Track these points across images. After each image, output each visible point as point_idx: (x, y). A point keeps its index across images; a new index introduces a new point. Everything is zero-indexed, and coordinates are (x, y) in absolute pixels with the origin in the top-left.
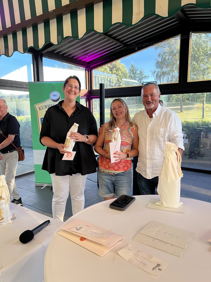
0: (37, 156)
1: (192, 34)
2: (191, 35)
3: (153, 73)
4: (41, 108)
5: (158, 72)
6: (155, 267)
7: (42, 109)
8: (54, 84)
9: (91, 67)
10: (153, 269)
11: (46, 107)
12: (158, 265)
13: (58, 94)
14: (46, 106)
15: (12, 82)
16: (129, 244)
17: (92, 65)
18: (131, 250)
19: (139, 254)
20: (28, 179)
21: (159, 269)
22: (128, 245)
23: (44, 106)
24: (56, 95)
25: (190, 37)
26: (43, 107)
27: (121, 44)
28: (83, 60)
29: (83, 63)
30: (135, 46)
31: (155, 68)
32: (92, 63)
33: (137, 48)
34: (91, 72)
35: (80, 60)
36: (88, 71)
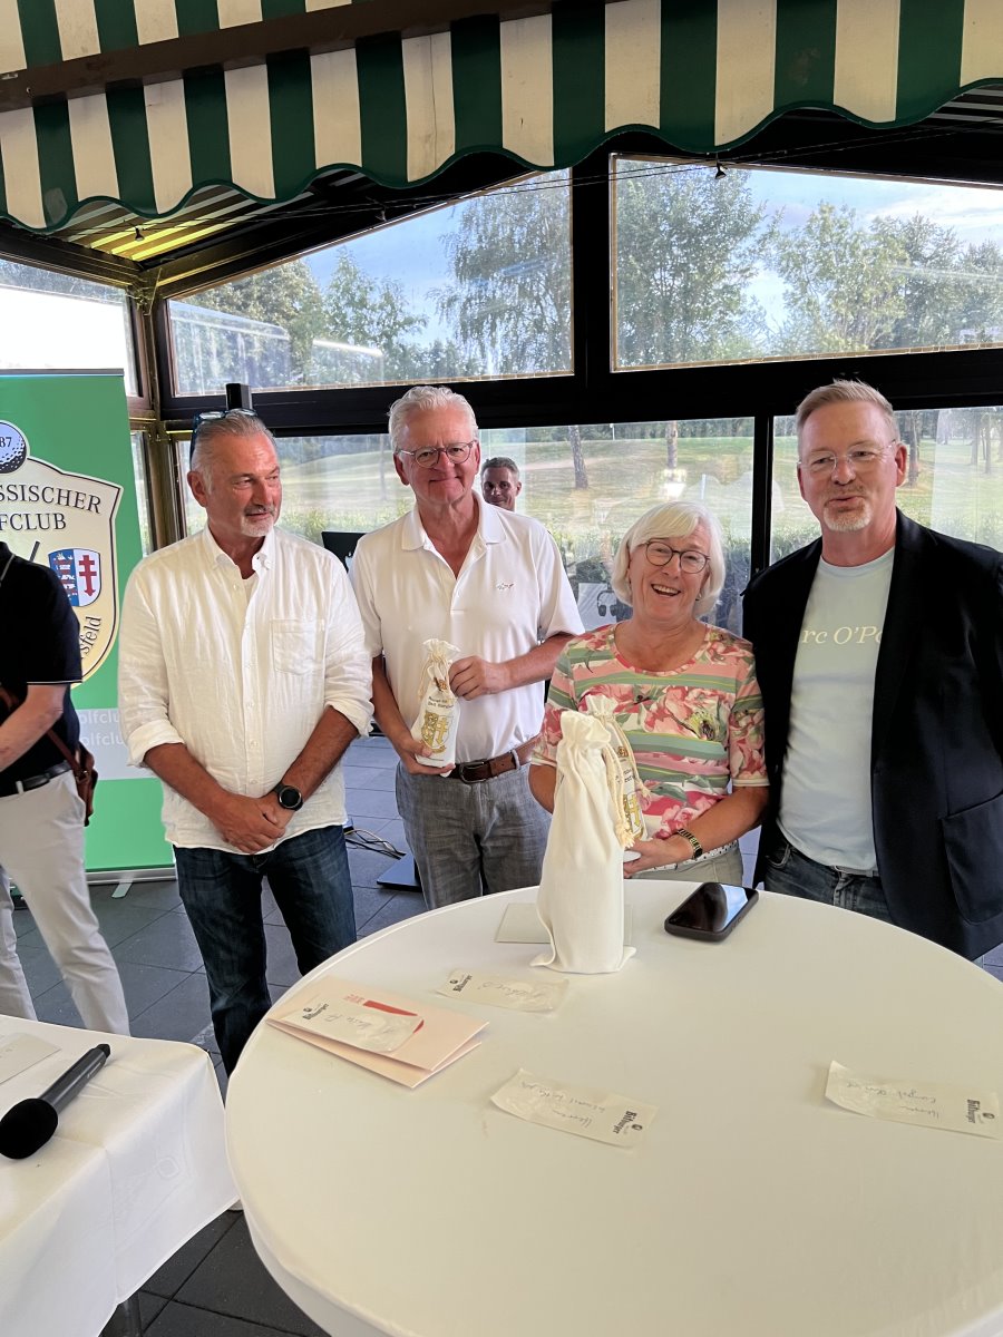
1: (618, 160)
3: (443, 304)
5: (469, 300)
6: (622, 1124)
9: (159, 284)
10: (617, 1129)
12: (630, 1115)
13: (15, 437)
16: (522, 1070)
17: (163, 278)
18: (532, 1087)
19: (559, 1093)
21: (634, 1126)
22: (516, 1072)
24: (7, 441)
28: (115, 251)
29: (114, 267)
30: (376, 203)
31: (452, 280)
32: (161, 269)
33: (383, 213)
34: (159, 313)
35: (98, 253)
36: (143, 308)
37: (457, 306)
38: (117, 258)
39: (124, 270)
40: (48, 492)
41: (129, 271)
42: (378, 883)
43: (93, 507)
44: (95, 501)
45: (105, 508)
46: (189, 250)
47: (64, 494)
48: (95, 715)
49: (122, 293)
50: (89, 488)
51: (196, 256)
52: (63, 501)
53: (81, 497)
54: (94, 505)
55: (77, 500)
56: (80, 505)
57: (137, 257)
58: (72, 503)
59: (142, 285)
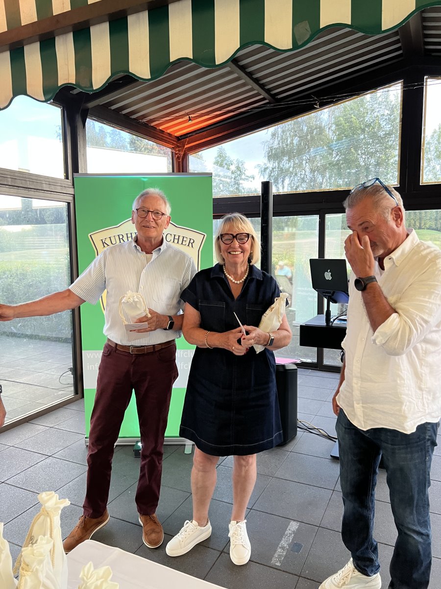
0: (92, 367)
1: (428, 80)
2: (426, 84)
4: (108, 241)
7: (109, 243)
8: (145, 180)
9: (186, 146)
11: (121, 240)
14: (121, 237)
15: (17, 174)
17: (188, 143)
20: (56, 427)
23: (117, 238)
25: (424, 87)
26: (113, 239)
27: (266, 95)
28: (169, 131)
29: (168, 138)
30: (316, 98)
31: (266, 160)
32: (187, 139)
33: (318, 104)
34: (185, 160)
35: (162, 131)
36: (178, 158)
37: (268, 171)
38: (169, 134)
39: (171, 140)
40: (169, 235)
41: (173, 141)
42: (331, 456)
43: (190, 245)
44: (192, 241)
45: (197, 245)
46: (201, 131)
47: (177, 237)
48: (182, 353)
49: (169, 151)
50: (189, 235)
51: (205, 133)
52: (176, 241)
53: (185, 239)
54: (191, 243)
55: (183, 240)
56: (184, 243)
57: (177, 134)
58: (180, 242)
59: (178, 147)
